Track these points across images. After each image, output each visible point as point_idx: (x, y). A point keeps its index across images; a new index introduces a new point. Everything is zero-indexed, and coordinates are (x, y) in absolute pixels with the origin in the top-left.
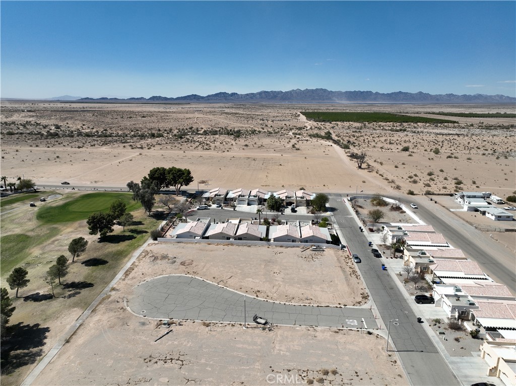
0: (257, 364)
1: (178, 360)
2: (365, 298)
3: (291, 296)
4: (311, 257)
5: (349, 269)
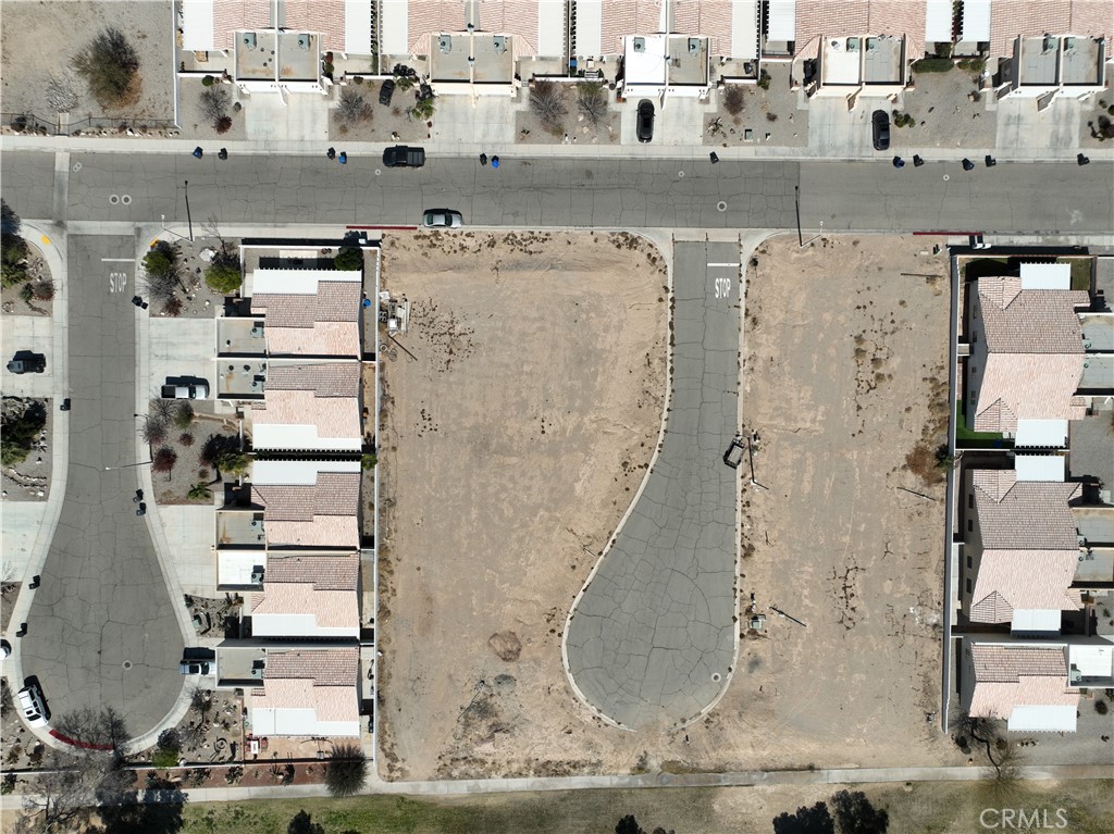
0: (849, 456)
1: (846, 578)
2: (633, 243)
3: (639, 397)
4: (446, 338)
5: (502, 251)
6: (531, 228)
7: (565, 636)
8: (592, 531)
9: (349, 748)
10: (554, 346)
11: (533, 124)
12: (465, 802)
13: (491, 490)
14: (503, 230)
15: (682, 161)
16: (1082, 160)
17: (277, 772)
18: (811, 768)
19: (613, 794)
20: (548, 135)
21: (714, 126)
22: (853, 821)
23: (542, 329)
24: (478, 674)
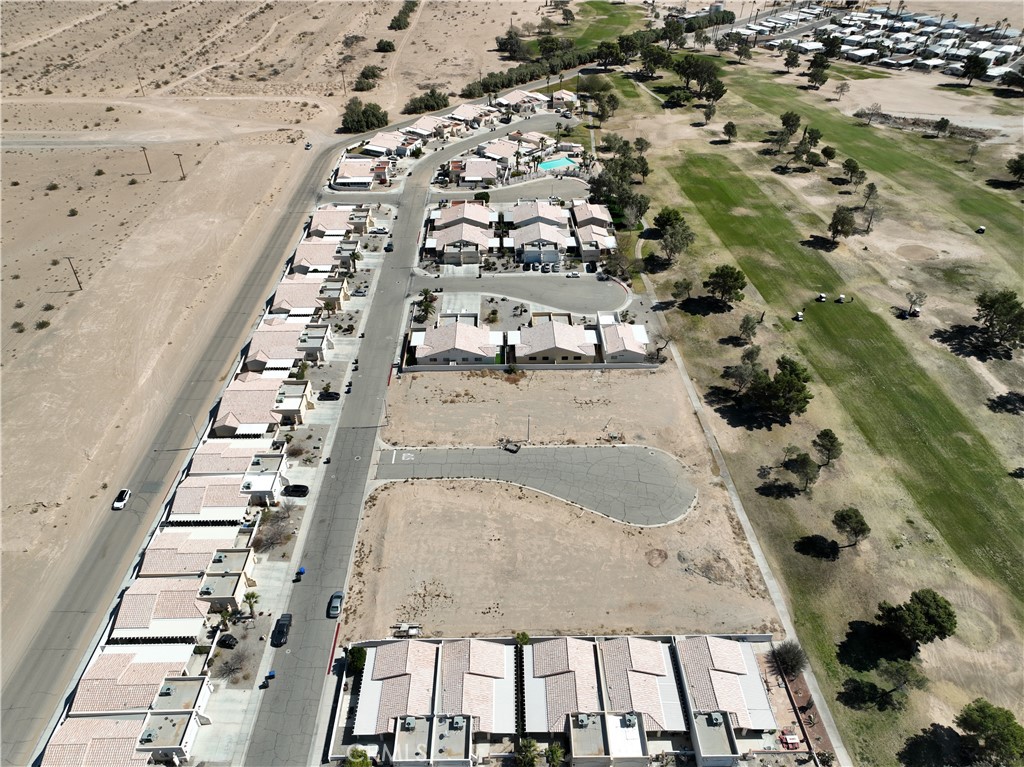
0: (511, 404)
1: (581, 403)
2: (373, 498)
3: (475, 492)
4: (427, 599)
5: (366, 568)
6: (353, 552)
7: (642, 526)
8: (567, 513)
9: (768, 662)
10: (438, 534)
11: (278, 550)
12: (783, 581)
13: (542, 568)
14: (351, 568)
15: (325, 477)
16: (363, 336)
17: (810, 722)
18: (695, 414)
19: (744, 499)
20: (289, 543)
21: (308, 461)
22: (721, 399)
23: (425, 542)
24: (681, 574)
